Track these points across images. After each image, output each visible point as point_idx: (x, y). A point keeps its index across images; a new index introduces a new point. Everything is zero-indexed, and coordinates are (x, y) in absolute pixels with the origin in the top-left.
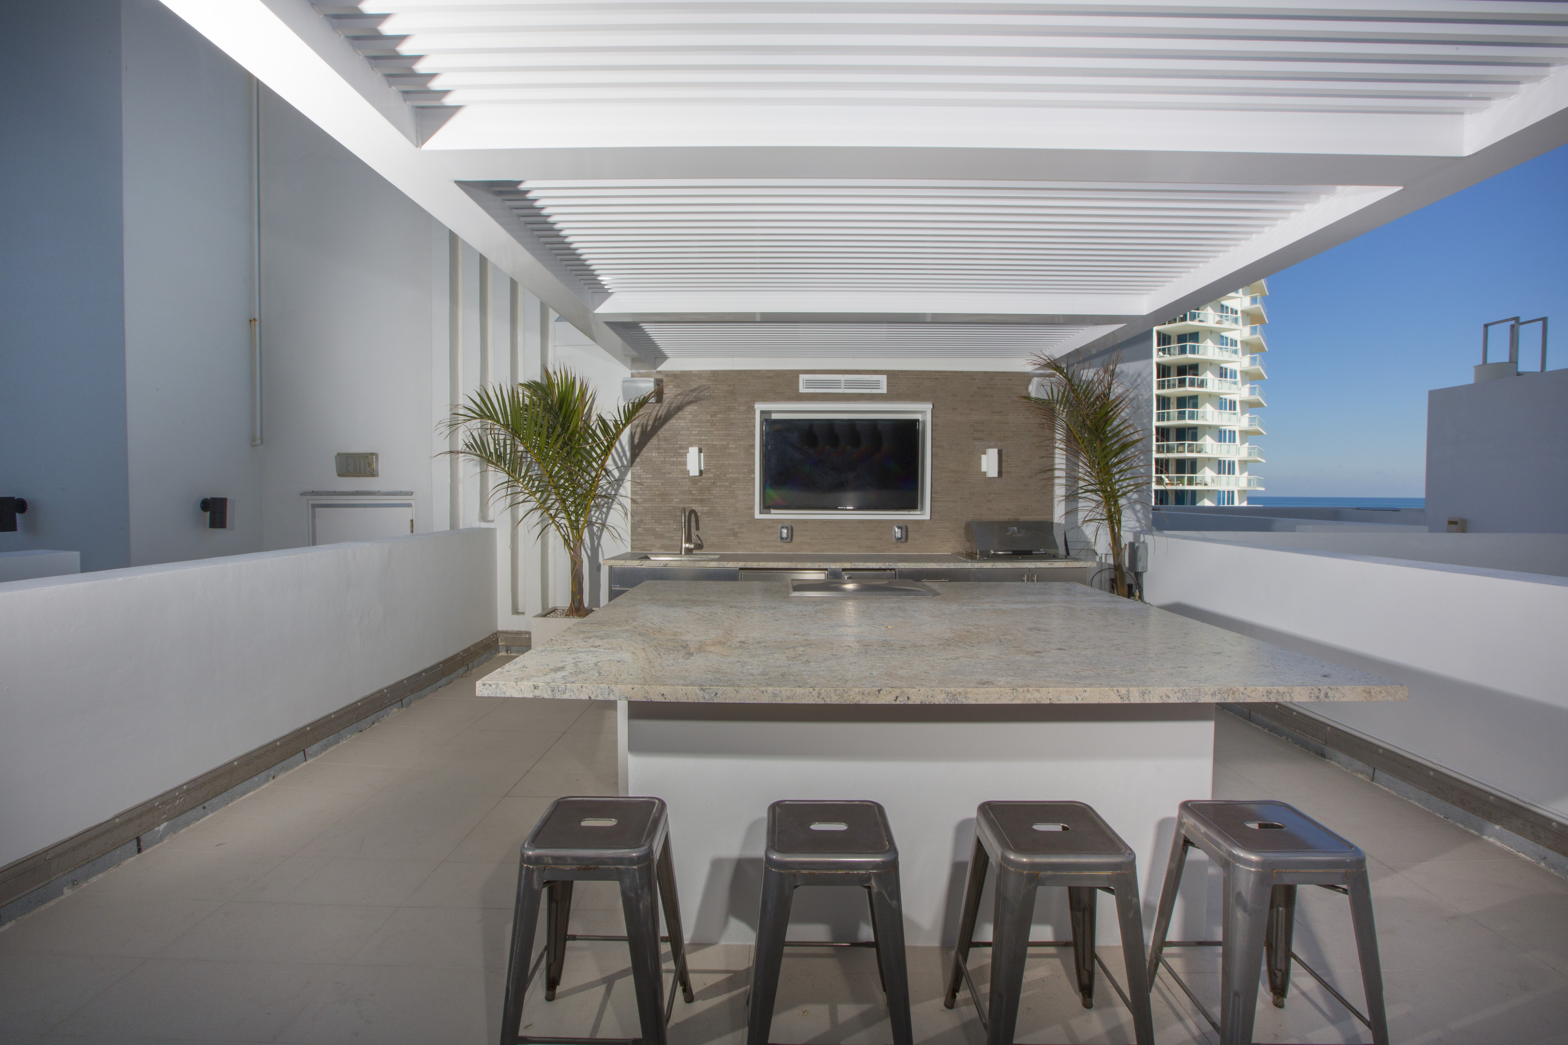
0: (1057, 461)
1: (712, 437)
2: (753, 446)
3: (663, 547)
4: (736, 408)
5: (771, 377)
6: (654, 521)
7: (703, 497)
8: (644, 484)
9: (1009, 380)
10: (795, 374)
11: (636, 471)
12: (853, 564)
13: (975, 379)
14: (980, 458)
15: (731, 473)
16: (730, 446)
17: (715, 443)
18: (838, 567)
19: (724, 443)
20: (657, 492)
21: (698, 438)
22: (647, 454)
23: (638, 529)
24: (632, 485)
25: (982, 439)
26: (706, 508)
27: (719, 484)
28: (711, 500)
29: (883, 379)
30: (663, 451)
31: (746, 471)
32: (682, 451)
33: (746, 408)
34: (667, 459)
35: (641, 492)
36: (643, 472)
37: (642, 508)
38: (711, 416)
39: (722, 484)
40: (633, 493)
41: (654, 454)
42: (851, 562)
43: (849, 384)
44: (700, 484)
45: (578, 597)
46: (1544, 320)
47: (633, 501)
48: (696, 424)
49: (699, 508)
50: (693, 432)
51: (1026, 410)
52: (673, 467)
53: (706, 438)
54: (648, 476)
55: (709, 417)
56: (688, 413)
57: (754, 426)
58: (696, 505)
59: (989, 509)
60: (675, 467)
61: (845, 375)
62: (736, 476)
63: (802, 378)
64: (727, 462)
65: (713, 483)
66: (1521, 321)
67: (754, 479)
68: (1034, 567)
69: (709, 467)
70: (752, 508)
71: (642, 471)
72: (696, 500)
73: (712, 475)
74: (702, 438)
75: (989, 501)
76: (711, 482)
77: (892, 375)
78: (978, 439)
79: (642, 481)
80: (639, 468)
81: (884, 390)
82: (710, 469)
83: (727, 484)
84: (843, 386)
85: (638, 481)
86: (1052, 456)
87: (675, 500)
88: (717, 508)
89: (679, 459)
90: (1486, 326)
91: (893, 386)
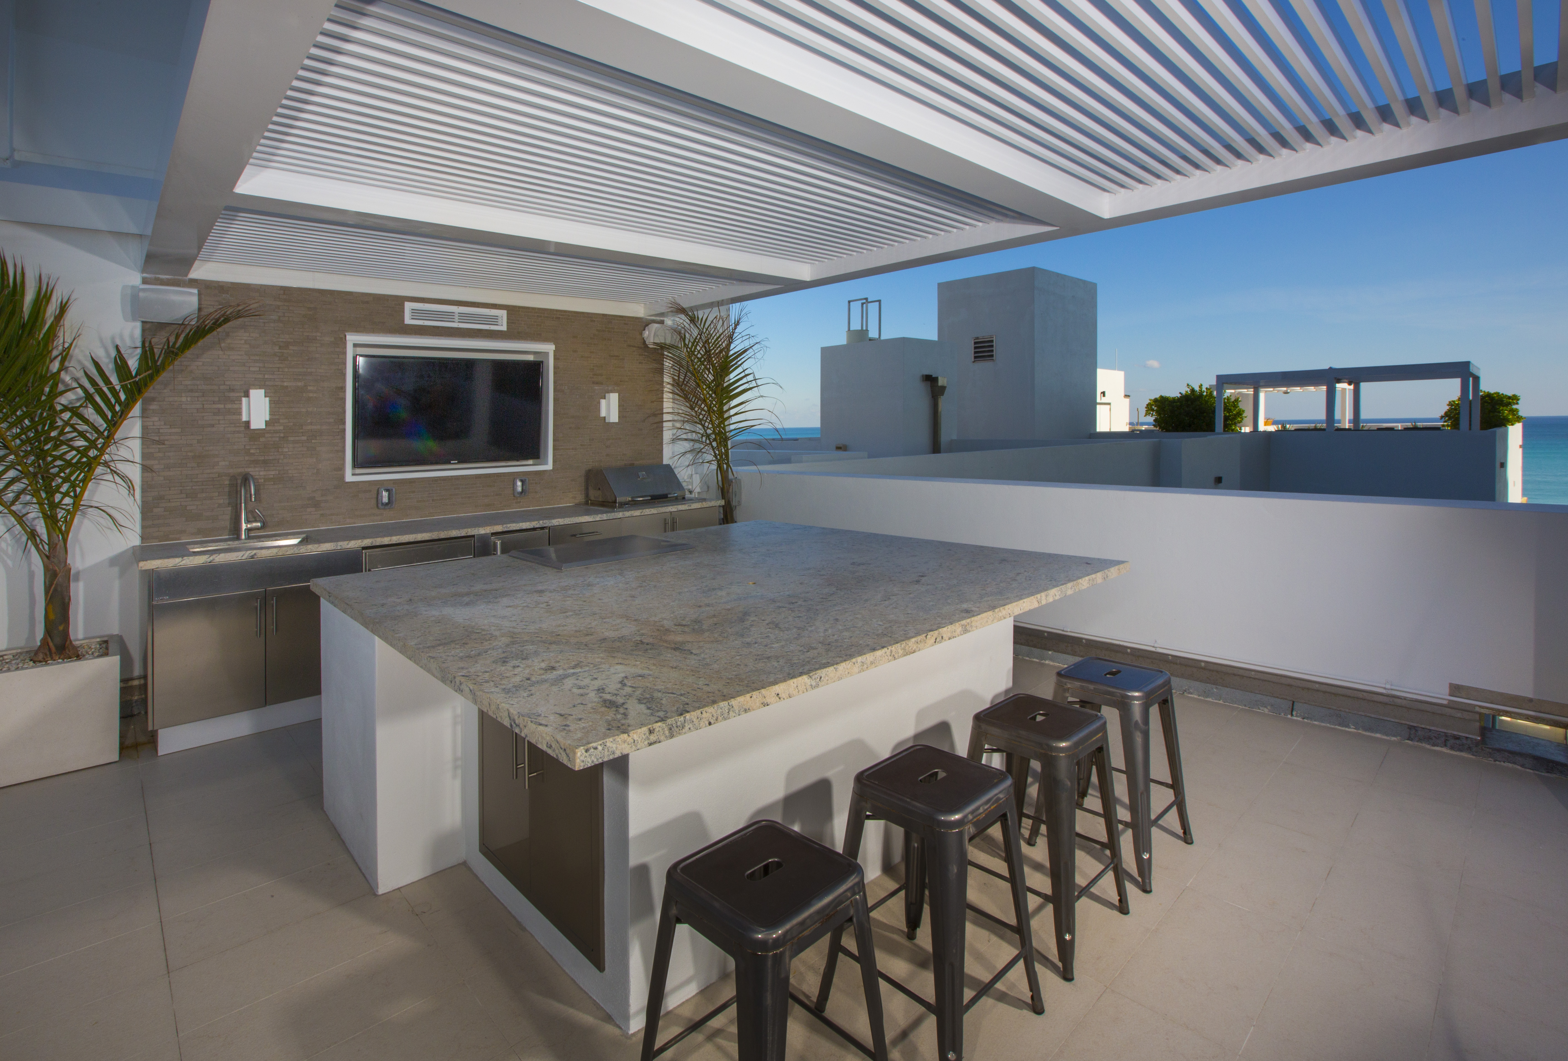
0: (665, 405)
1: (282, 377)
2: (343, 389)
3: (200, 532)
4: (318, 338)
5: (367, 302)
6: (184, 496)
7: (267, 458)
8: (166, 442)
9: (625, 324)
10: (400, 301)
11: (151, 424)
12: (505, 526)
13: (594, 321)
14: (599, 403)
15: (311, 423)
16: (309, 388)
17: (285, 384)
18: (488, 532)
19: (299, 384)
20: (190, 454)
21: (260, 376)
22: (171, 399)
23: (156, 510)
24: (143, 444)
25: (602, 384)
26: (273, 473)
27: (291, 439)
28: (280, 461)
29: (503, 313)
30: (201, 394)
31: (332, 420)
32: (232, 394)
33: (333, 339)
34: (206, 406)
35: (161, 455)
36: (165, 424)
37: (162, 478)
38: (280, 348)
39: (297, 438)
40: (144, 456)
41: (184, 399)
42: (503, 524)
43: (464, 317)
44: (262, 439)
45: (61, 628)
46: (879, 301)
47: (145, 468)
48: (257, 358)
49: (262, 473)
50: (252, 369)
51: (640, 355)
52: (218, 418)
53: (271, 377)
54: (173, 430)
55: (277, 349)
56: (243, 342)
57: (345, 364)
58: (257, 469)
59: (607, 455)
60: (221, 417)
61: (460, 307)
62: (319, 427)
63: (408, 306)
64: (304, 410)
65: (284, 437)
66: (869, 300)
67: (344, 430)
68: (676, 510)
69: (277, 417)
70: (342, 468)
71: (163, 423)
72: (256, 462)
73: (281, 428)
74: (266, 376)
75: (607, 447)
76: (280, 437)
77: (512, 310)
78: (597, 383)
79: (162, 438)
80: (156, 419)
81: (504, 328)
82: (279, 419)
83: (304, 438)
84: (457, 319)
85: (157, 438)
86: (661, 400)
87: (221, 464)
88: (290, 472)
89: (229, 406)
90: (849, 302)
91: (513, 323)
